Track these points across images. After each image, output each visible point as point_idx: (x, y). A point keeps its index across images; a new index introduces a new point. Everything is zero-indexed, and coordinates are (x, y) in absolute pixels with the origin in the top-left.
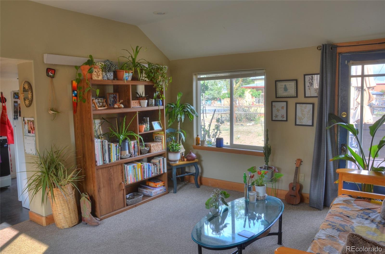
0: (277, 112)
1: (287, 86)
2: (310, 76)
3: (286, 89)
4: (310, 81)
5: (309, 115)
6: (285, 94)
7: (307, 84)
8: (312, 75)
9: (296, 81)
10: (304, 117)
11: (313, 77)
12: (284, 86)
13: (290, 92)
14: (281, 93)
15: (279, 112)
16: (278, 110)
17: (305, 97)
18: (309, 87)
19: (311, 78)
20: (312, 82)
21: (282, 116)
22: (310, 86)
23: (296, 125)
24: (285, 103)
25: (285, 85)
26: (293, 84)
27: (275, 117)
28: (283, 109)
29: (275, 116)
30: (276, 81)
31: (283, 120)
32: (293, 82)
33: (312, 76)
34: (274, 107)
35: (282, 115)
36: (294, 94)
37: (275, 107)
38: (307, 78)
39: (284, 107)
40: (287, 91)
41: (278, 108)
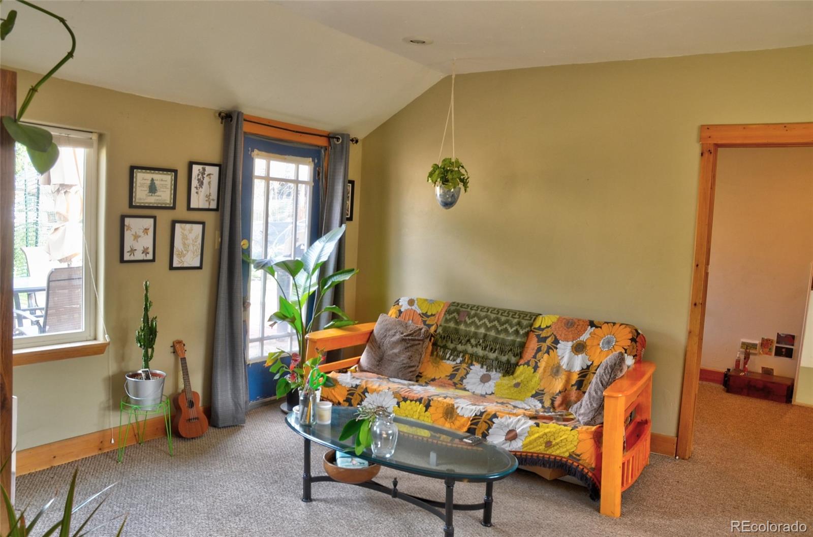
0: (134, 240)
1: (156, 182)
2: (200, 167)
3: (153, 189)
4: (199, 177)
5: (195, 245)
6: (152, 200)
7: (195, 183)
8: (204, 166)
9: (175, 171)
10: (188, 251)
11: (204, 170)
12: (149, 182)
13: (160, 196)
14: (142, 195)
15: (137, 241)
16: (136, 237)
17: (189, 208)
18: (197, 189)
19: (201, 170)
20: (203, 179)
21: (145, 251)
22: (198, 186)
23: (171, 268)
24: (152, 220)
25: (152, 180)
26: (168, 178)
27: (129, 254)
28: (147, 234)
29: (128, 252)
30: (132, 169)
31: (145, 258)
32: (169, 175)
33: (203, 168)
34: (127, 230)
35: (145, 247)
36: (168, 202)
37: (129, 228)
38: (196, 169)
39: (148, 229)
40: (156, 194)
41: (136, 233)
